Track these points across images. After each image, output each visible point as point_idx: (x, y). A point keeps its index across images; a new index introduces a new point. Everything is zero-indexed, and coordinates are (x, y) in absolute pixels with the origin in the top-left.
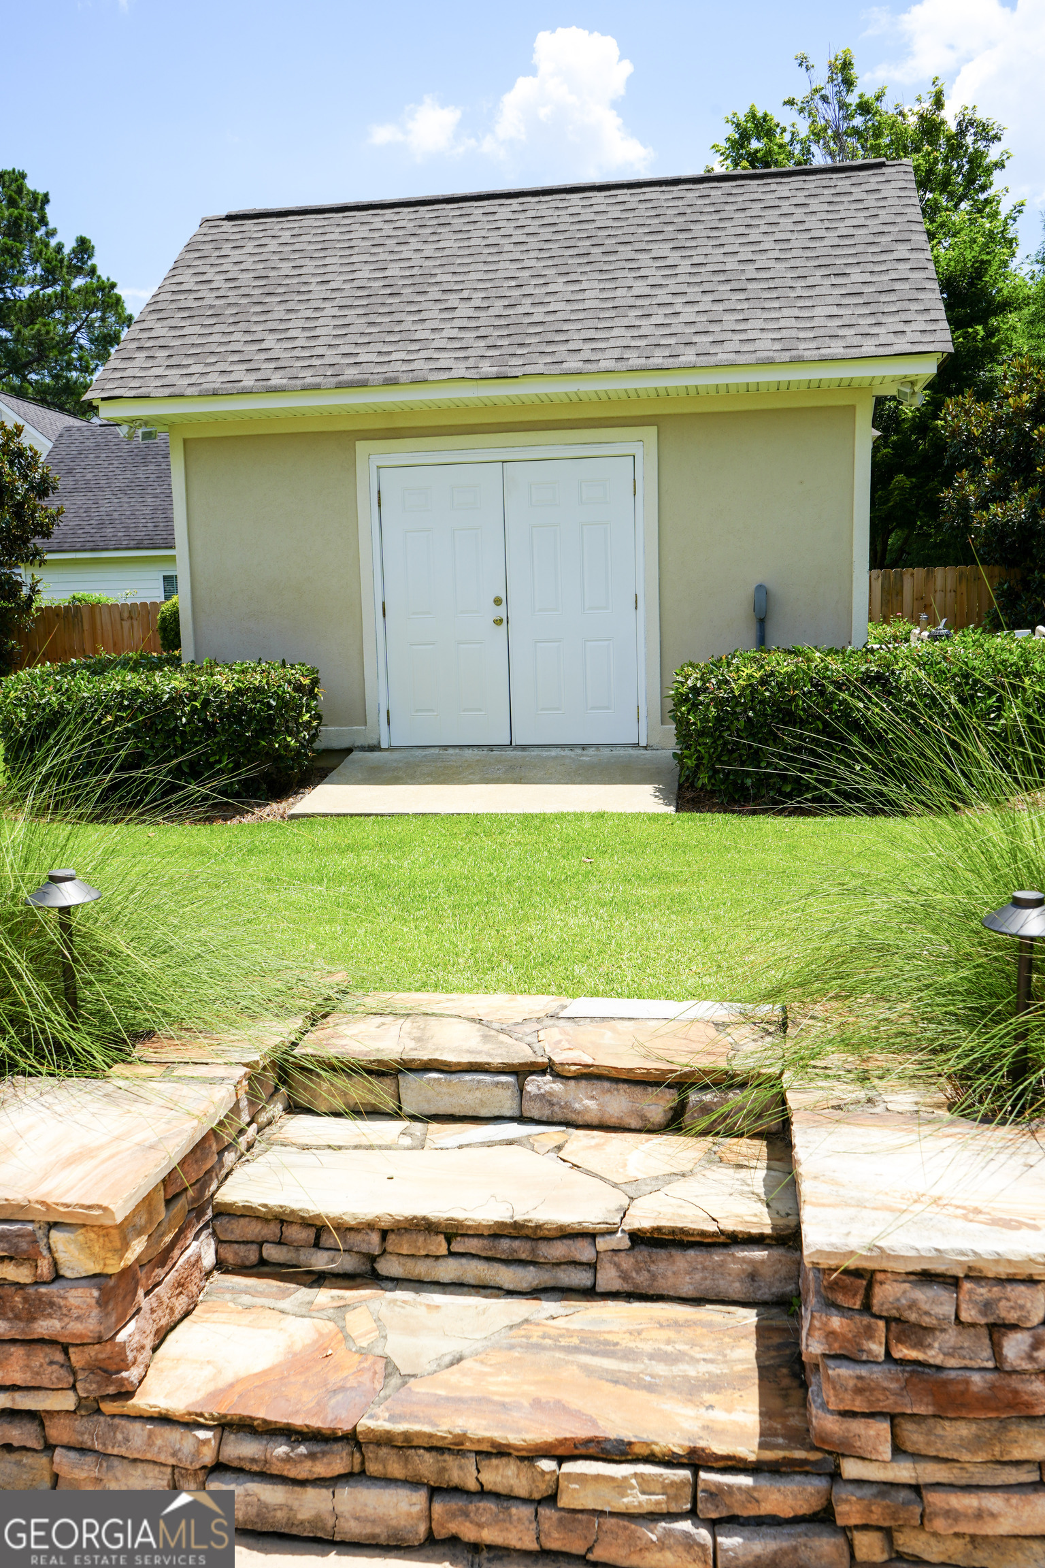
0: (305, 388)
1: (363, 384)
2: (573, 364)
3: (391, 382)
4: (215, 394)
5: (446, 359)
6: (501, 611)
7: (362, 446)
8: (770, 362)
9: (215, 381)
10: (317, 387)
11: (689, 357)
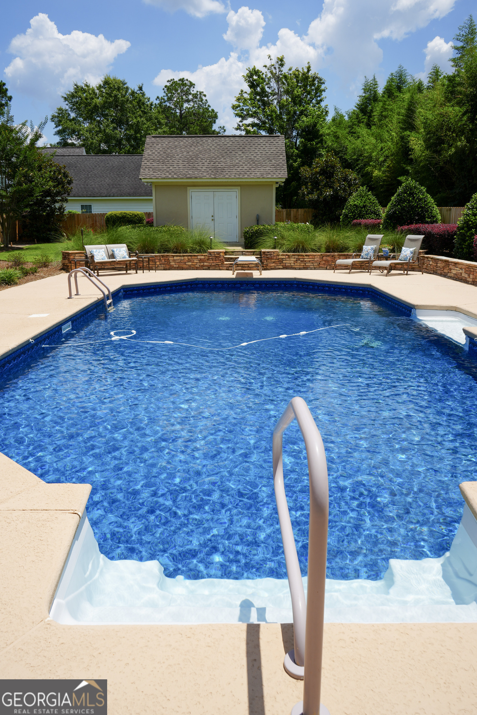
0: (181, 178)
1: (191, 178)
2: (227, 176)
3: (196, 178)
4: (164, 178)
5: (205, 174)
6: (213, 218)
7: (188, 188)
8: (259, 178)
9: (164, 176)
10: (183, 178)
11: (246, 176)
